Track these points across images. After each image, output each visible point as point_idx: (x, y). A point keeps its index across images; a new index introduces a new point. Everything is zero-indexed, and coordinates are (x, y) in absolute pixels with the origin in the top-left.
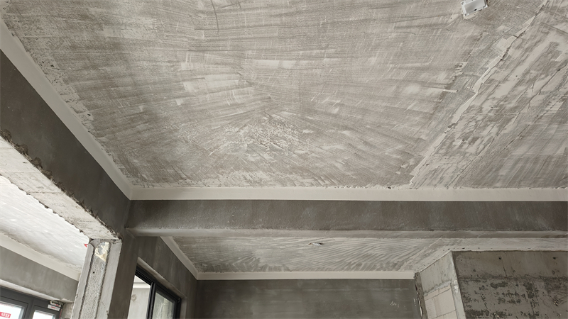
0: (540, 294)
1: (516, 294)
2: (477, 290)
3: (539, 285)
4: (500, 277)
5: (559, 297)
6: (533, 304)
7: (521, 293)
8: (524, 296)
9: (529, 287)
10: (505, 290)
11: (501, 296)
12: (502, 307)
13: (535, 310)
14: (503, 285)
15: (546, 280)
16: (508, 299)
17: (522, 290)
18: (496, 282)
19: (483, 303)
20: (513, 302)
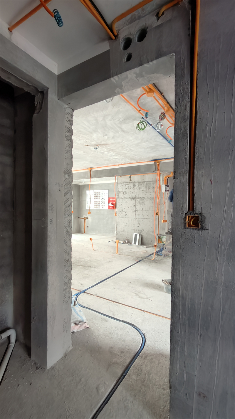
0: (136, 186)
1: (130, 187)
2: (121, 186)
3: (137, 184)
4: (127, 183)
5: (141, 187)
6: (134, 189)
7: (131, 186)
8: (132, 187)
9: (134, 185)
10: (128, 186)
11: (126, 187)
12: (125, 190)
13: (134, 191)
14: (127, 185)
15: (139, 182)
16: (128, 188)
17: (132, 186)
18: (126, 184)
19: (122, 189)
20: (129, 189)
